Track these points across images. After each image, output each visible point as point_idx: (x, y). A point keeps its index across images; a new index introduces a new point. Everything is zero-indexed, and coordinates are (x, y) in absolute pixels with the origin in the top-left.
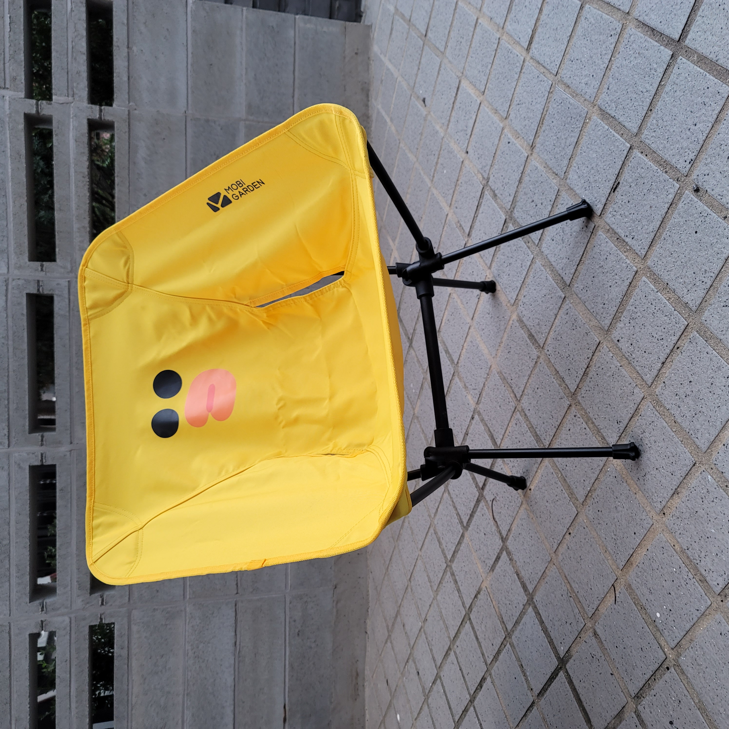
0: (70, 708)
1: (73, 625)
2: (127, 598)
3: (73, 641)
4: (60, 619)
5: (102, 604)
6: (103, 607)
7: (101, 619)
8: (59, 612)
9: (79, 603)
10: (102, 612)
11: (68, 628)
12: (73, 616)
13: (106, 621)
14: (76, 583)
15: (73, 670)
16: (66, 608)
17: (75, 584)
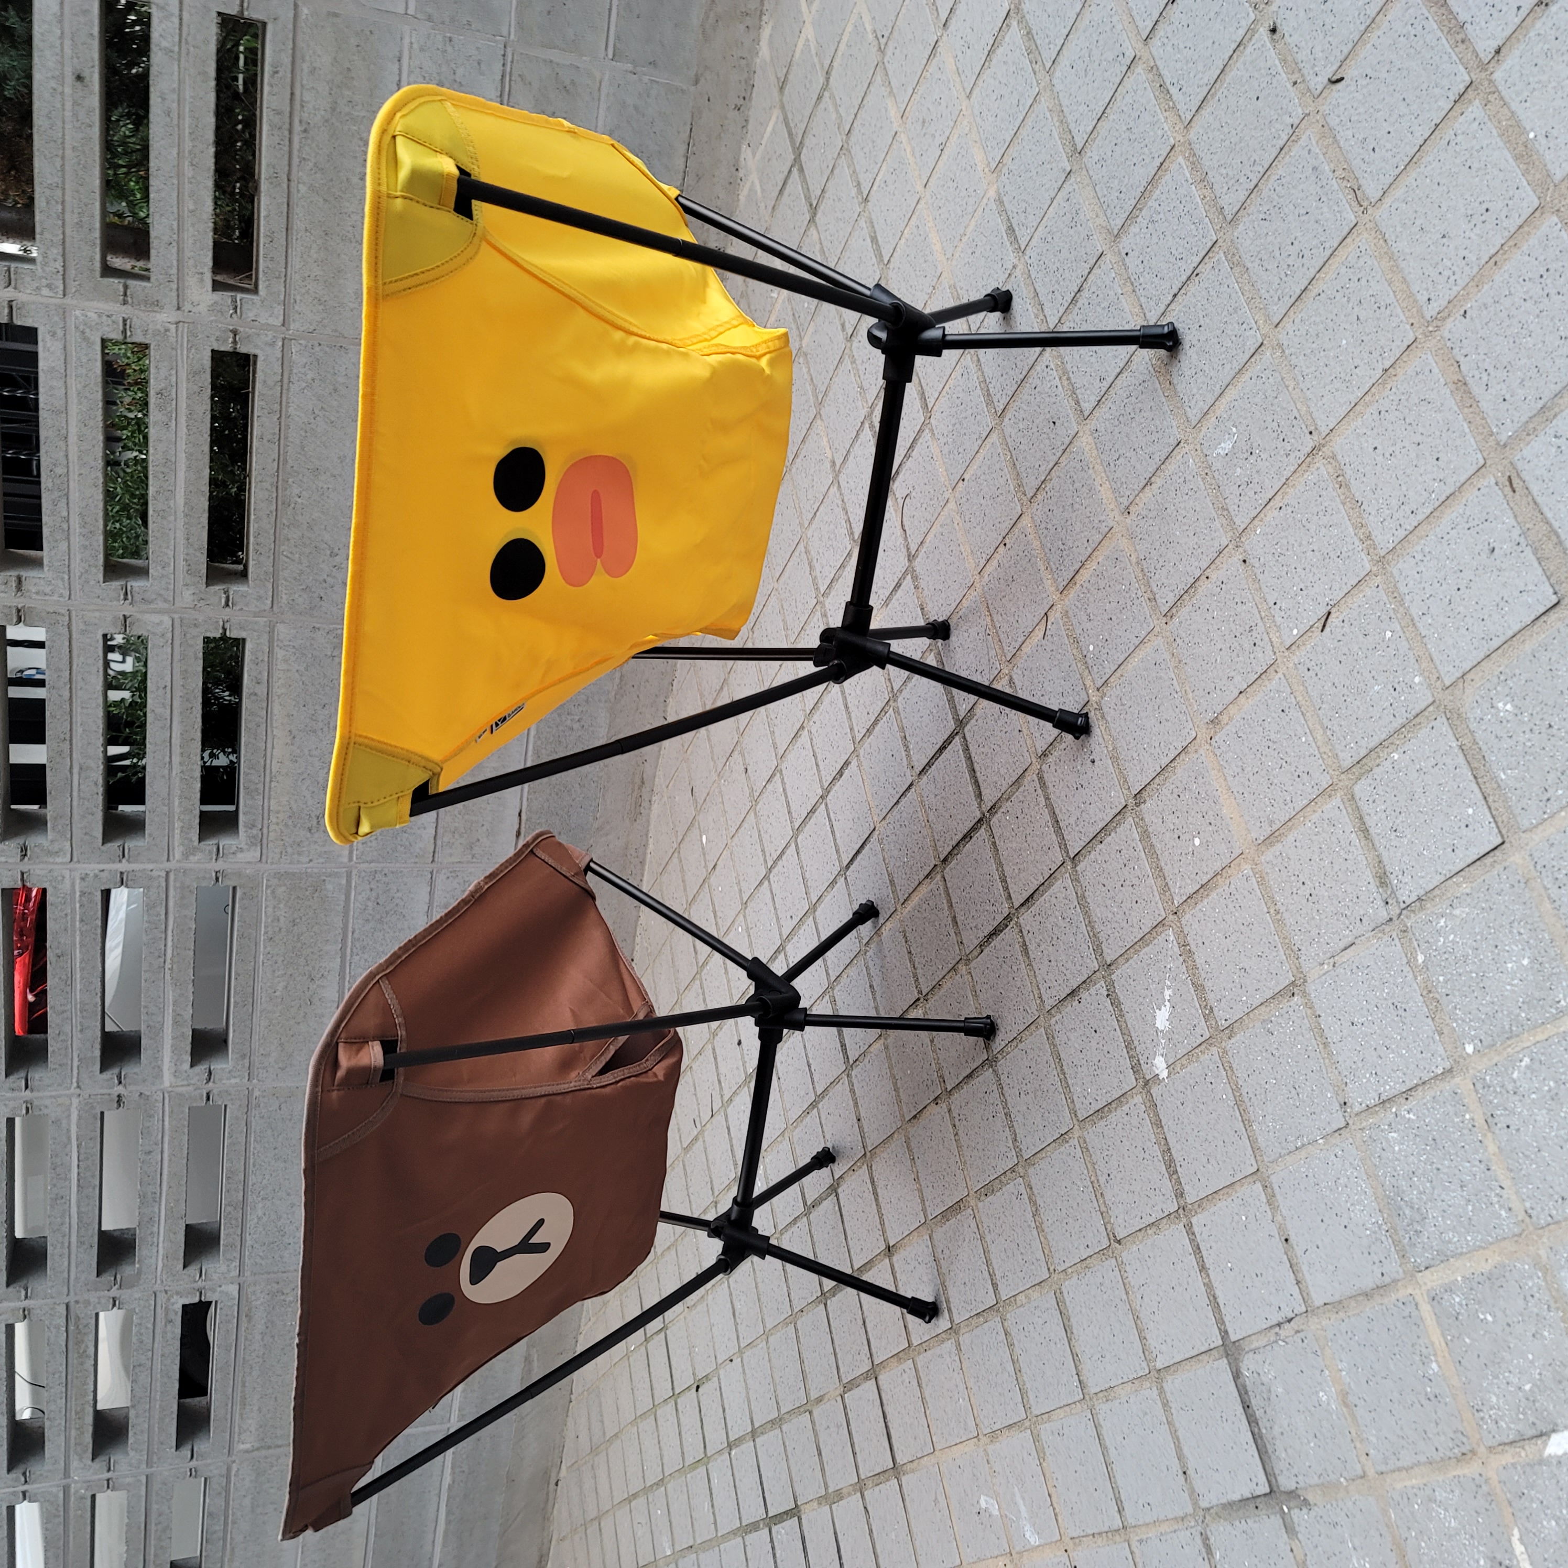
0: (170, 762)
1: (177, 632)
2: (269, 602)
3: (177, 657)
4: (155, 618)
5: (227, 605)
6: (227, 609)
7: (225, 630)
8: (152, 606)
9: (187, 597)
10: (226, 619)
11: (170, 635)
12: (176, 616)
13: (232, 634)
14: (183, 563)
15: (175, 704)
16: (165, 601)
17: (181, 563)
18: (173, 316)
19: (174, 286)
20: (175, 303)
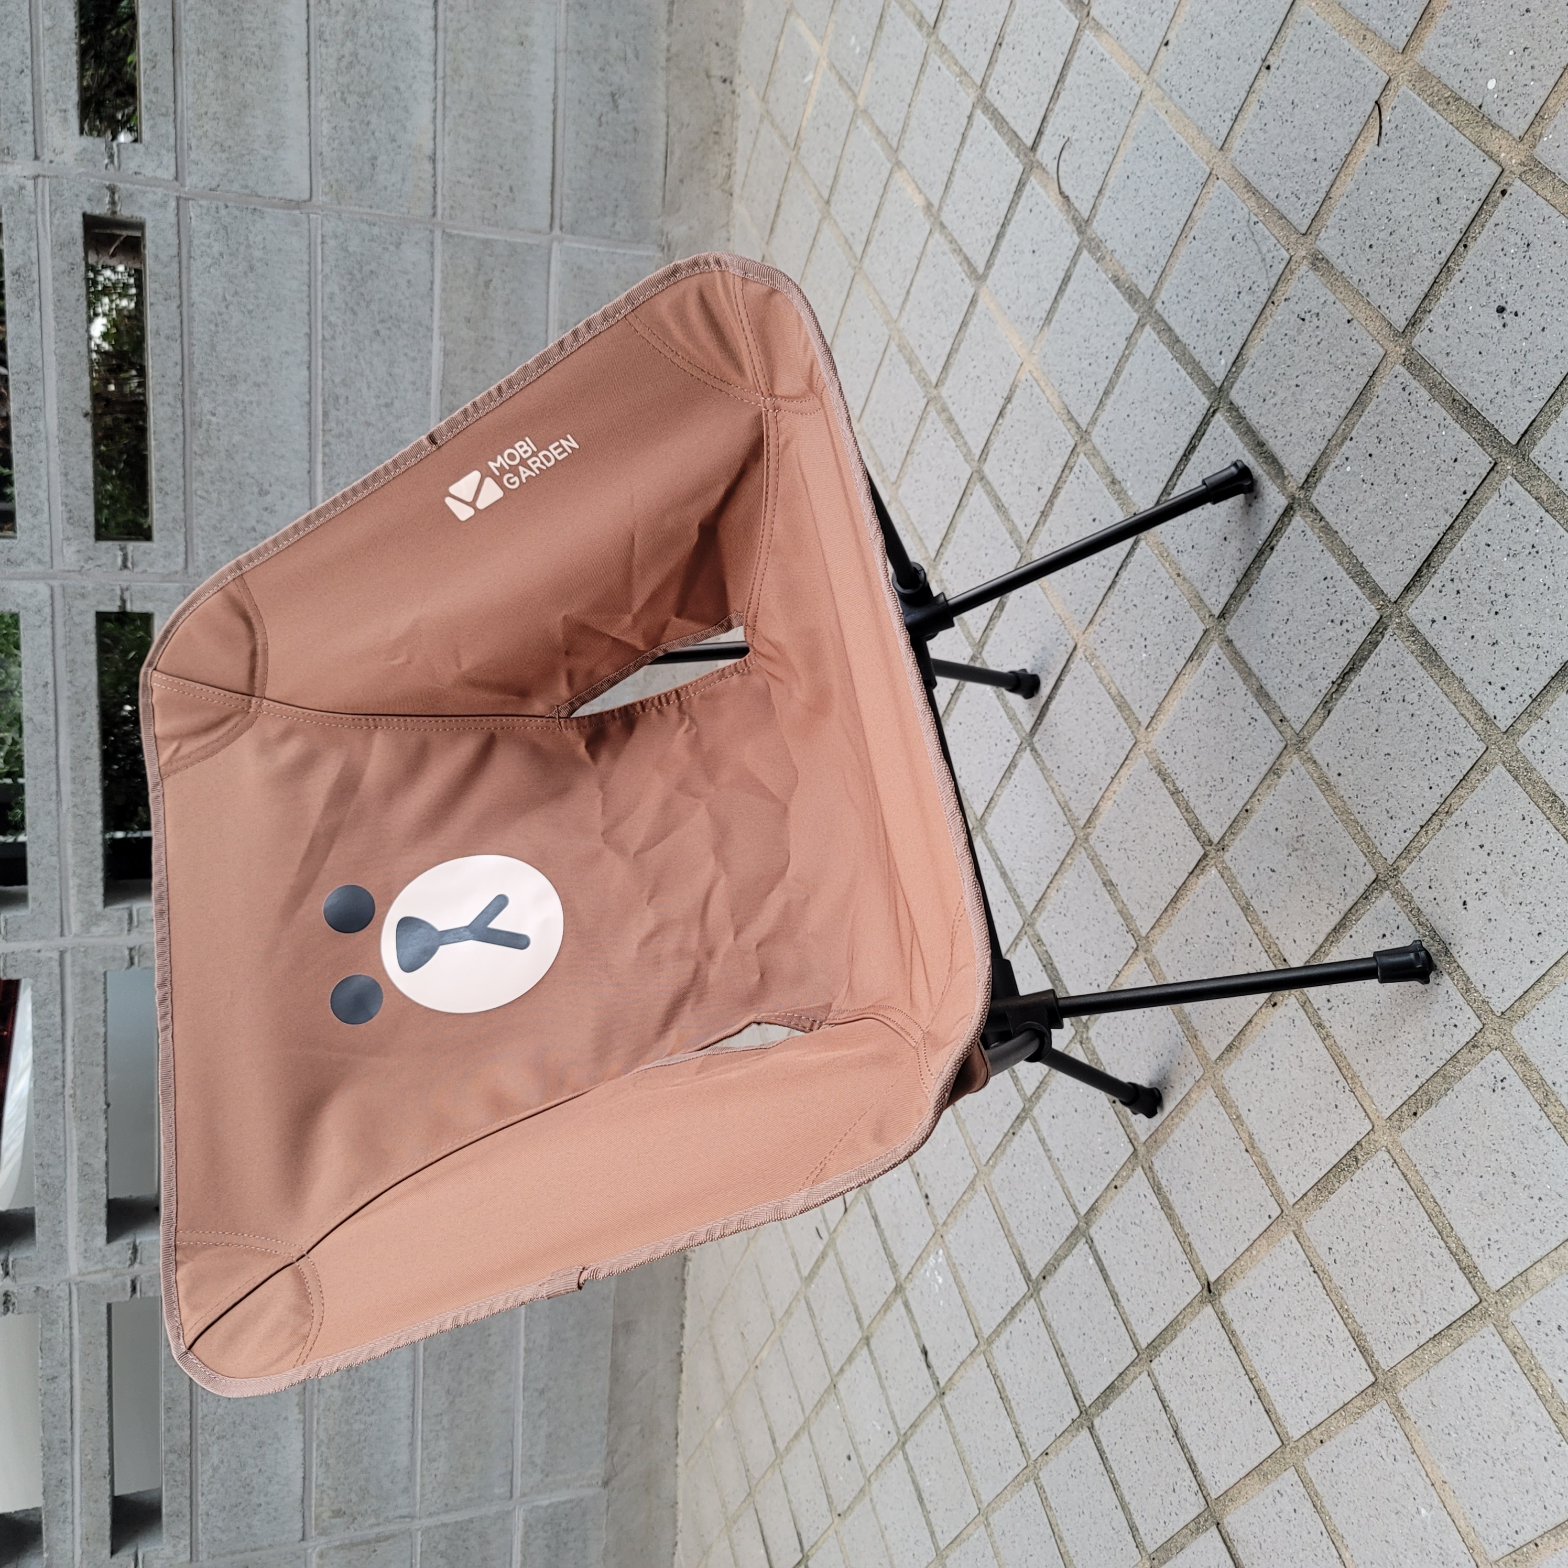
0: (58, 792)
1: (59, 605)
2: (181, 560)
3: (60, 642)
4: (26, 587)
5: (125, 566)
6: (126, 572)
7: (124, 601)
8: (21, 569)
9: (69, 556)
10: (125, 585)
11: (47, 610)
12: (56, 583)
13: (133, 607)
18: (32, 168)
19: (29, 128)
20: (31, 149)
